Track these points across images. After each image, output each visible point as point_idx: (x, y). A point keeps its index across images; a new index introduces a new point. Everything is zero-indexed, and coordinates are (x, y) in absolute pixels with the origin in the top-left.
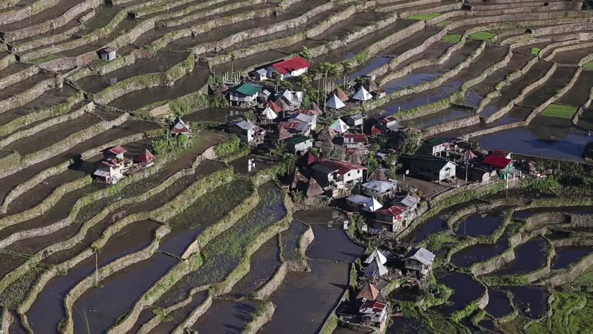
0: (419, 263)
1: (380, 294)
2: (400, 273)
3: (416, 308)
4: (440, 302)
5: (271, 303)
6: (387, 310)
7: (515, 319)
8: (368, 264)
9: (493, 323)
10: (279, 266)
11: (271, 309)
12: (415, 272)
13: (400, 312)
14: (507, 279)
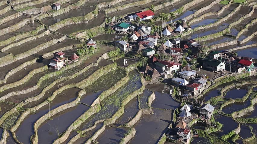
0: (206, 111)
1: (187, 126)
2: (197, 116)
3: (205, 133)
4: (216, 130)
5: (134, 129)
6: (190, 134)
7: (253, 139)
8: (181, 111)
9: (242, 141)
10: (138, 111)
11: (134, 132)
12: (204, 116)
13: (197, 134)
14: (250, 120)
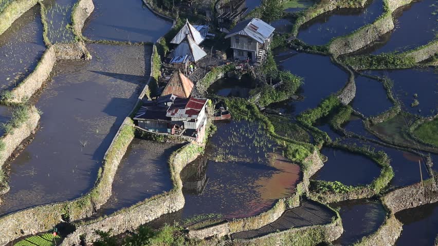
0: (251, 40)
1: (195, 88)
2: (224, 56)
3: (249, 107)
4: (284, 97)
5: (34, 108)
6: (206, 112)
7: (395, 117)
8: (176, 45)
9: (363, 125)
10: (44, 52)
11: (34, 117)
12: (245, 54)
13: (226, 113)
14: (383, 59)
